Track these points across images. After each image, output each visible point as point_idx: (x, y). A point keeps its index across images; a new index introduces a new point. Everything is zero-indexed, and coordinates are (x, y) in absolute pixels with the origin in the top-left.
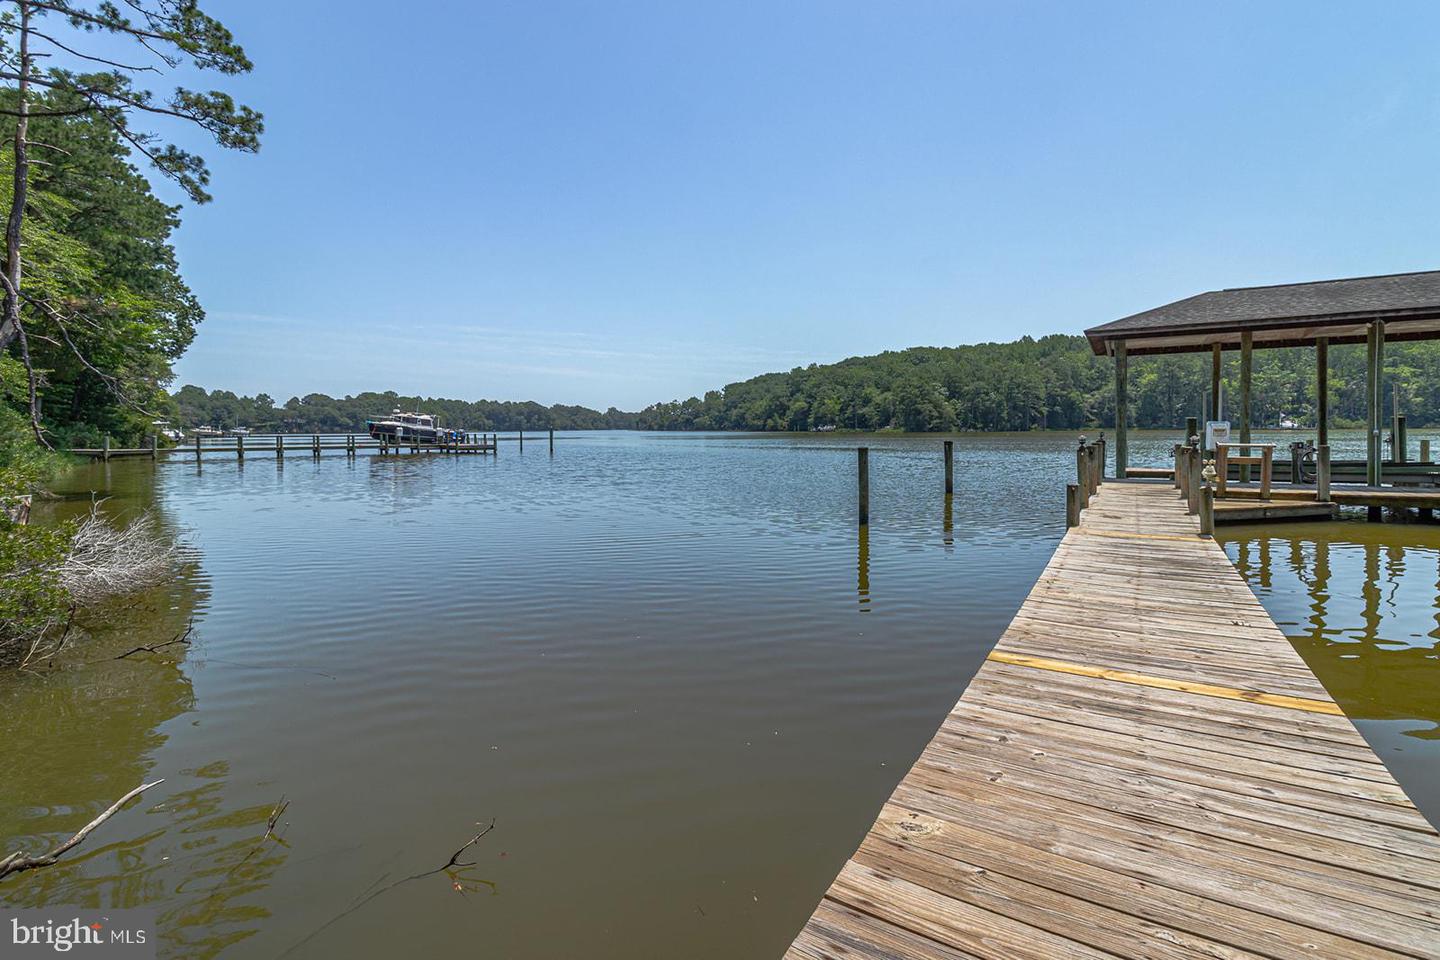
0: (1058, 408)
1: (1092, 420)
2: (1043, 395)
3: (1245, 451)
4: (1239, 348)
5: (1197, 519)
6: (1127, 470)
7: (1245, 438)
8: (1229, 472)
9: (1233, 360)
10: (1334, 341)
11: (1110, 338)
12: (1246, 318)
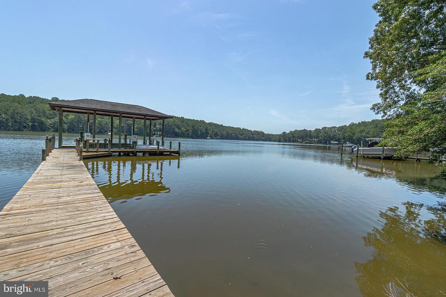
0: (36, 124)
1: (51, 129)
2: (29, 118)
3: (94, 141)
4: (93, 114)
5: (79, 157)
6: (62, 145)
7: (94, 137)
8: (89, 146)
9: (91, 116)
10: (114, 116)
11: (57, 107)
12: (95, 108)
